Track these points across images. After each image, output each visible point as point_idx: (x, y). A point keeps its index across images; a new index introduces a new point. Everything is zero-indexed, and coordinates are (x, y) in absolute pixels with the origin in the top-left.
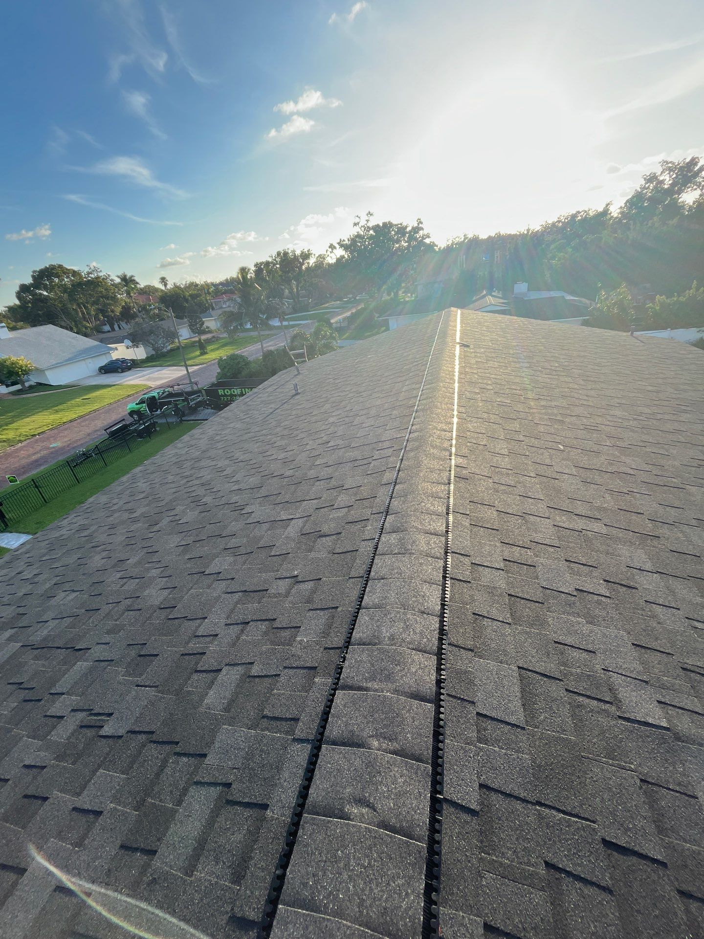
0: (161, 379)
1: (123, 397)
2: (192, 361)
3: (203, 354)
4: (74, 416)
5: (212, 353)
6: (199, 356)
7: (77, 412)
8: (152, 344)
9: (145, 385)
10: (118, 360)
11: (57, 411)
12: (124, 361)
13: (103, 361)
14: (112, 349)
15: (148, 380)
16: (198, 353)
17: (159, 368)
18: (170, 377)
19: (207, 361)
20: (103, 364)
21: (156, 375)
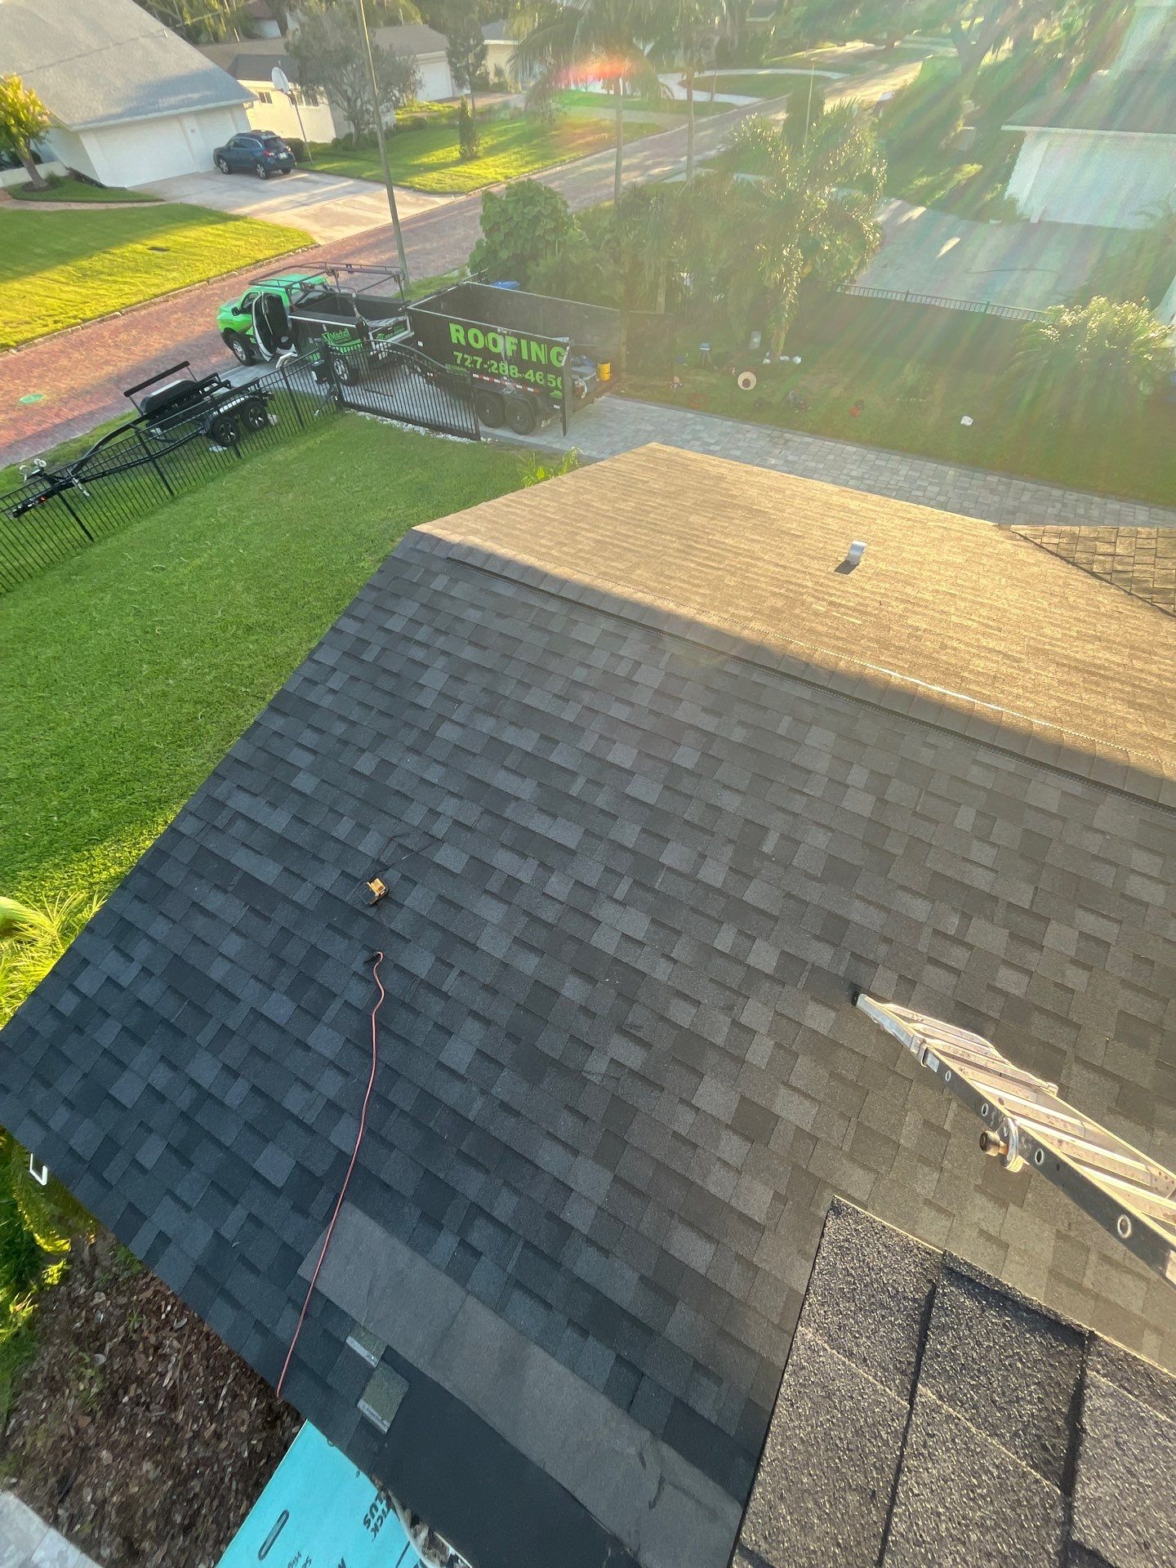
0: (347, 220)
1: (241, 263)
2: (435, 175)
3: (467, 158)
4: (114, 302)
5: (489, 160)
6: (457, 163)
7: (126, 288)
8: (349, 100)
9: (304, 235)
10: (256, 135)
11: (85, 275)
12: (272, 142)
13: (223, 134)
14: (248, 95)
15: (316, 217)
16: (454, 152)
17: (351, 182)
18: (370, 221)
19: (471, 184)
20: (222, 142)
21: (338, 206)
